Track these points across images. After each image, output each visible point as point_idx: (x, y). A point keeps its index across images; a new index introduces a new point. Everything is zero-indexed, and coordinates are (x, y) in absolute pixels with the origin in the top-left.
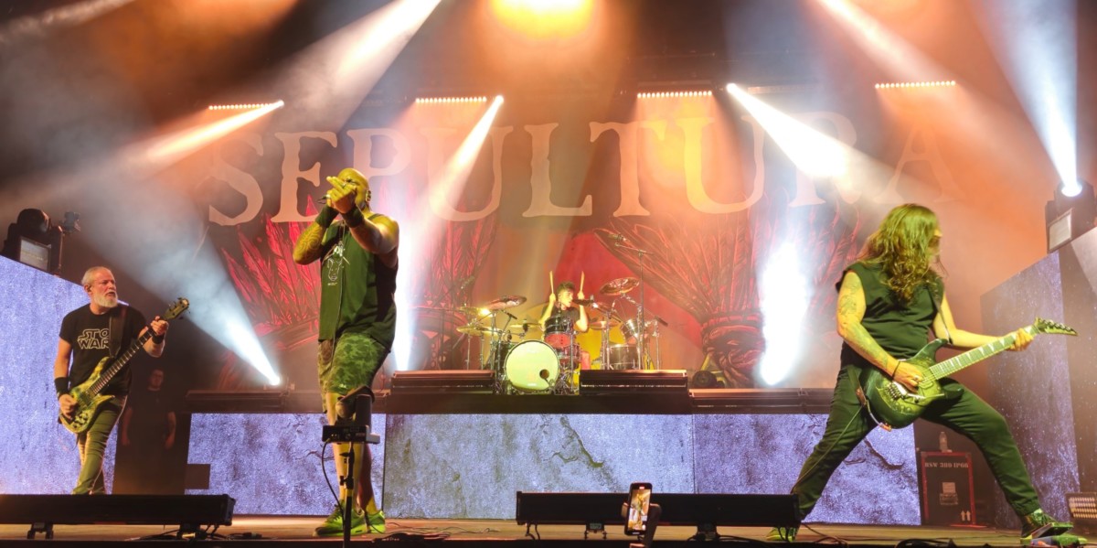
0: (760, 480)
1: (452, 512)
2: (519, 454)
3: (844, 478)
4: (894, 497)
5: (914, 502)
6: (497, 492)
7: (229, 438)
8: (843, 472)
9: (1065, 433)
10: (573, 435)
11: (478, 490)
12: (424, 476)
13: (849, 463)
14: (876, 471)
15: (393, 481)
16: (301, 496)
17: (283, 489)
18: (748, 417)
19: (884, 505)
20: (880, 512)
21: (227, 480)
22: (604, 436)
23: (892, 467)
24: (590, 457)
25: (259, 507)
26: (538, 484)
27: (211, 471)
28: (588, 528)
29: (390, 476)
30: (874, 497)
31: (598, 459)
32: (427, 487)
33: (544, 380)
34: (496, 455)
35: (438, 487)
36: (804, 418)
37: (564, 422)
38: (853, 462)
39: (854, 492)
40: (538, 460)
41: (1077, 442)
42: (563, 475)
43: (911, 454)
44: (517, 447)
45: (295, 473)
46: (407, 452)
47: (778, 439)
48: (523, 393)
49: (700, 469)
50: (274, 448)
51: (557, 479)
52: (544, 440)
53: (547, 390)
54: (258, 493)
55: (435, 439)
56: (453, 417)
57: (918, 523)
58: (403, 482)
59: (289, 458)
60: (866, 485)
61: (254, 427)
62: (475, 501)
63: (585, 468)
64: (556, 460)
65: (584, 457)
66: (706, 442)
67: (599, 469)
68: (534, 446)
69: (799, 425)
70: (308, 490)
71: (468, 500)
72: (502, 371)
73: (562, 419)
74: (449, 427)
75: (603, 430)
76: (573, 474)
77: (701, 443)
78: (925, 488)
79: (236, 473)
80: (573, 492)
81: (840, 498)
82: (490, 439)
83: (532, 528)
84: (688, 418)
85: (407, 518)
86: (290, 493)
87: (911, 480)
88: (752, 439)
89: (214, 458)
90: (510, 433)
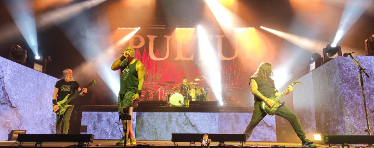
0: (236, 130)
1: (154, 139)
2: (173, 123)
3: (257, 129)
4: (270, 134)
5: (275, 136)
6: (167, 133)
7: (93, 118)
8: (257, 128)
9: (313, 118)
10: (187, 118)
11: (162, 133)
12: (147, 129)
13: (259, 126)
14: (265, 128)
15: (138, 130)
16: (113, 134)
17: (108, 133)
18: (233, 113)
19: (267, 136)
20: (266, 138)
21: (92, 130)
22: (196, 118)
23: (270, 127)
24: (192, 124)
25: (101, 137)
26: (177, 131)
27: (88, 127)
28: (191, 143)
29: (137, 129)
30: (265, 134)
31: (194, 124)
32: (147, 132)
33: (180, 103)
34: (166, 123)
35: (150, 132)
36: (247, 114)
37: (185, 115)
38: (260, 125)
39: (260, 133)
40: (178, 125)
41: (316, 120)
42: (184, 129)
43: (274, 123)
44: (172, 121)
45: (111, 128)
46: (142, 123)
47: (241, 119)
48: (174, 107)
49: (220, 127)
50: (105, 121)
51: (183, 130)
52: (180, 119)
53: (181, 106)
54: (101, 133)
55: (150, 119)
56: (155, 113)
57: (276, 141)
58: (141, 131)
59: (109, 124)
60: (263, 131)
61: (100, 115)
62: (160, 136)
63: (190, 127)
64: (183, 125)
65: (190, 124)
66: (222, 120)
67: (194, 127)
68: (177, 121)
69: (246, 116)
70: (115, 133)
71: (158, 136)
72: (168, 101)
73: (184, 114)
74: (154, 116)
75: (195, 117)
76: (187, 128)
77: (221, 120)
78: (278, 132)
79: (95, 128)
80: (187, 133)
81: (256, 135)
82: (165, 119)
83: (176, 143)
84: (217, 114)
85: (142, 140)
86: (110, 133)
87: (274, 130)
88: (234, 119)
89: (88, 124)
90: (170, 117)
